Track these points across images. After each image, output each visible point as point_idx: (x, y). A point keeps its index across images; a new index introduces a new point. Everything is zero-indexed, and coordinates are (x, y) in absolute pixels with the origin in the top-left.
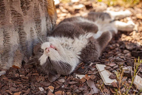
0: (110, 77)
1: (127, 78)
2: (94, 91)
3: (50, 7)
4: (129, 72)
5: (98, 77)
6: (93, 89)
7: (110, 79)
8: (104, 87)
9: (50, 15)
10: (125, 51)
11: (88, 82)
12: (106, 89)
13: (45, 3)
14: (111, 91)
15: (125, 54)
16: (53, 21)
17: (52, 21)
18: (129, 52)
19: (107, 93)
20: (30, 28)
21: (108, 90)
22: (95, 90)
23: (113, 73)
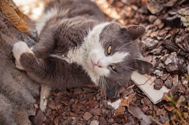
0: (157, 88)
1: (177, 76)
2: (145, 122)
3: (17, 23)
4: (176, 66)
5: (140, 94)
6: (142, 119)
7: (157, 91)
8: (155, 108)
9: (23, 31)
10: (151, 18)
11: (130, 110)
12: (160, 109)
13: (6, 24)
14: (166, 109)
15: (153, 23)
16: (32, 34)
17: (31, 36)
18: (157, 18)
19: (162, 115)
20: (10, 75)
21: (162, 110)
22: (146, 119)
23: (156, 75)
